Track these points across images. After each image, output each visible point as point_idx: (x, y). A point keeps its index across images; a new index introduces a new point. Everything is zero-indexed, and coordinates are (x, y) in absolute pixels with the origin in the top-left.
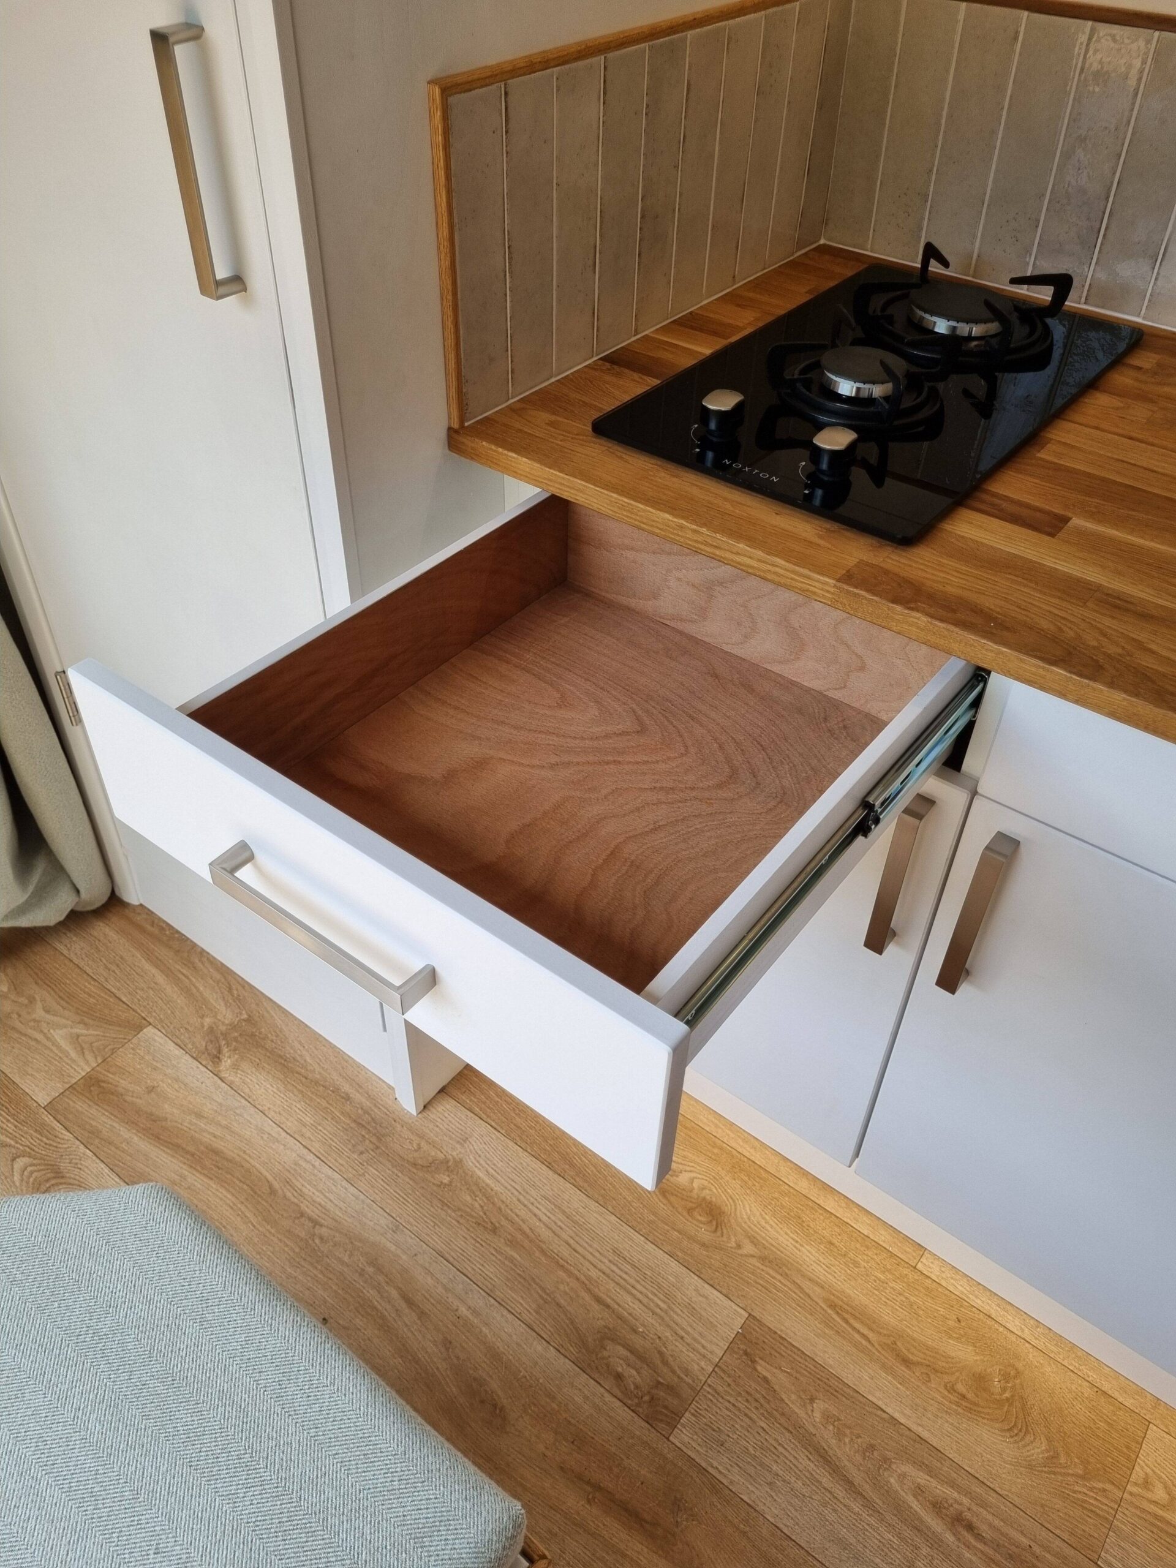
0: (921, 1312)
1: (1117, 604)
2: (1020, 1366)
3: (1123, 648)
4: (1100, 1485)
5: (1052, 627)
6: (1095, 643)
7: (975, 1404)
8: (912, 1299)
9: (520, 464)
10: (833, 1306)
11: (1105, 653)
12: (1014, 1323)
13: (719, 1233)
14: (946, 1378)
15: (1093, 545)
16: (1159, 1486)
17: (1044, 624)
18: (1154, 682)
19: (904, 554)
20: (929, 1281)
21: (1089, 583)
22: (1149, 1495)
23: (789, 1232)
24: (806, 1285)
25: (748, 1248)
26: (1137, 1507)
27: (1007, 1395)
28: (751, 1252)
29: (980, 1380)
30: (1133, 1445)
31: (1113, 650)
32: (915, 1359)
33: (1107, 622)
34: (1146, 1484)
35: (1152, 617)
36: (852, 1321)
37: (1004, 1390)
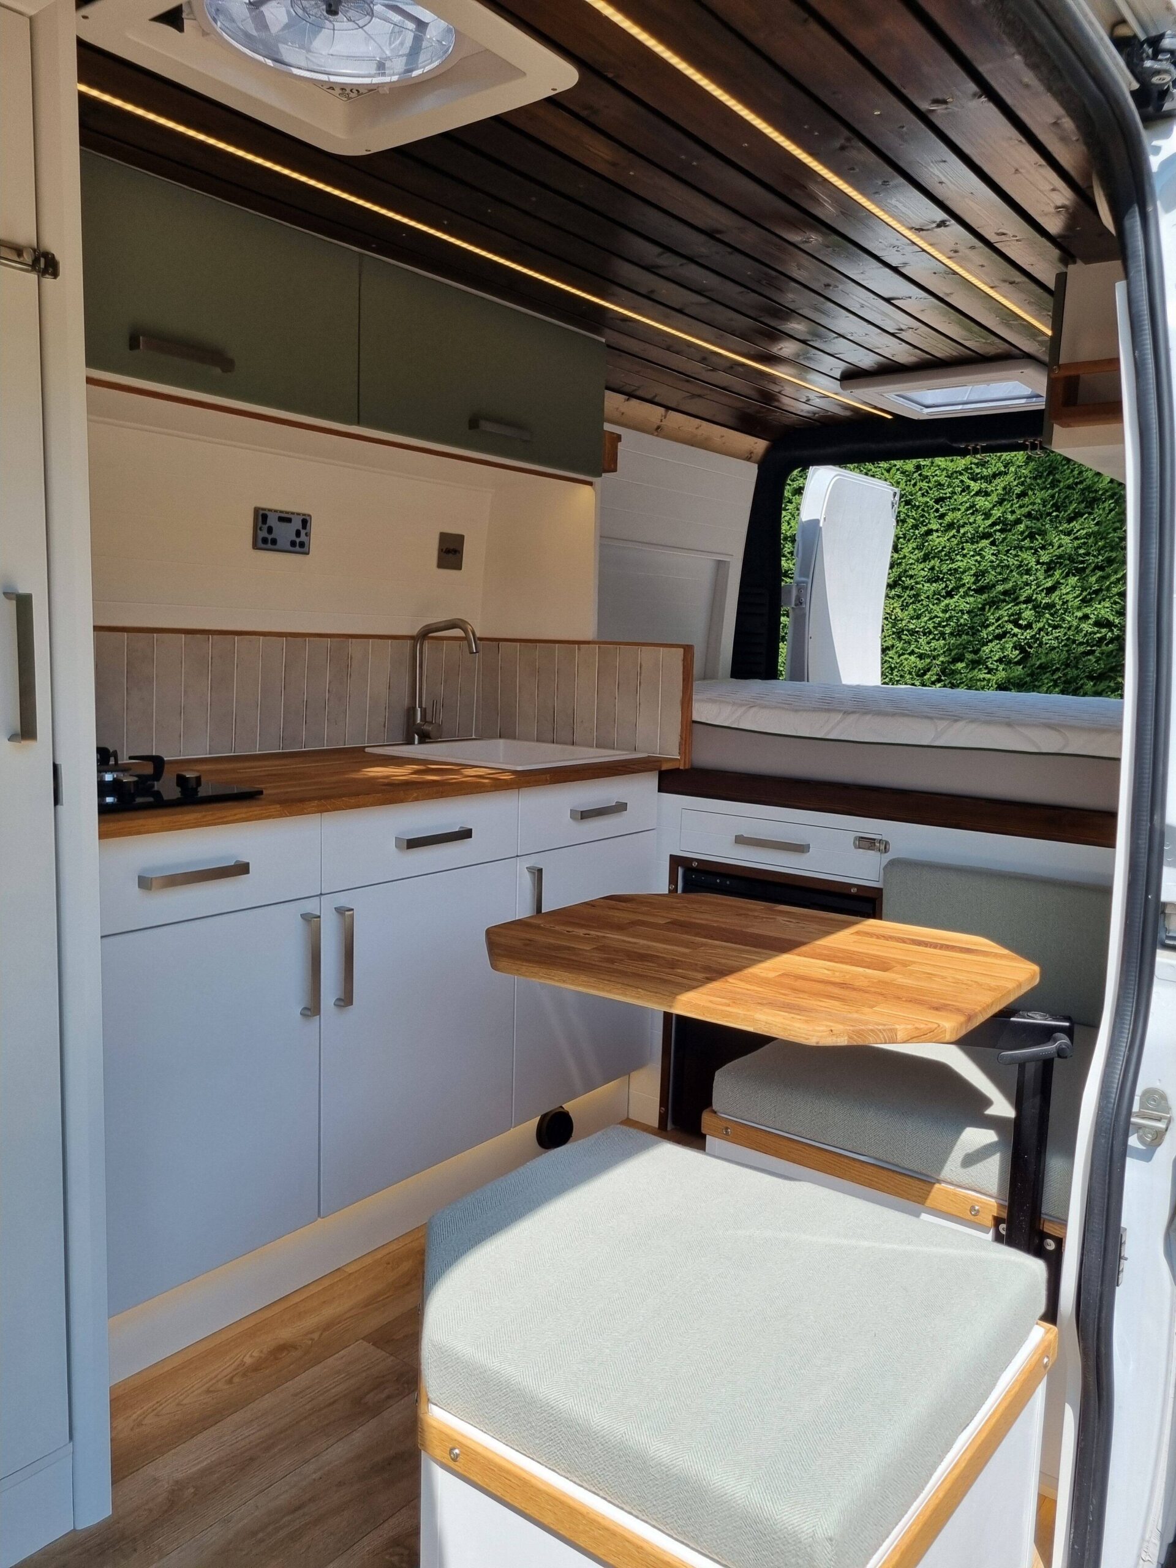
8: (370, 1277)
13: (298, 1347)
23: (309, 1318)
24: (348, 1315)
28: (318, 1335)
36: (377, 1300)
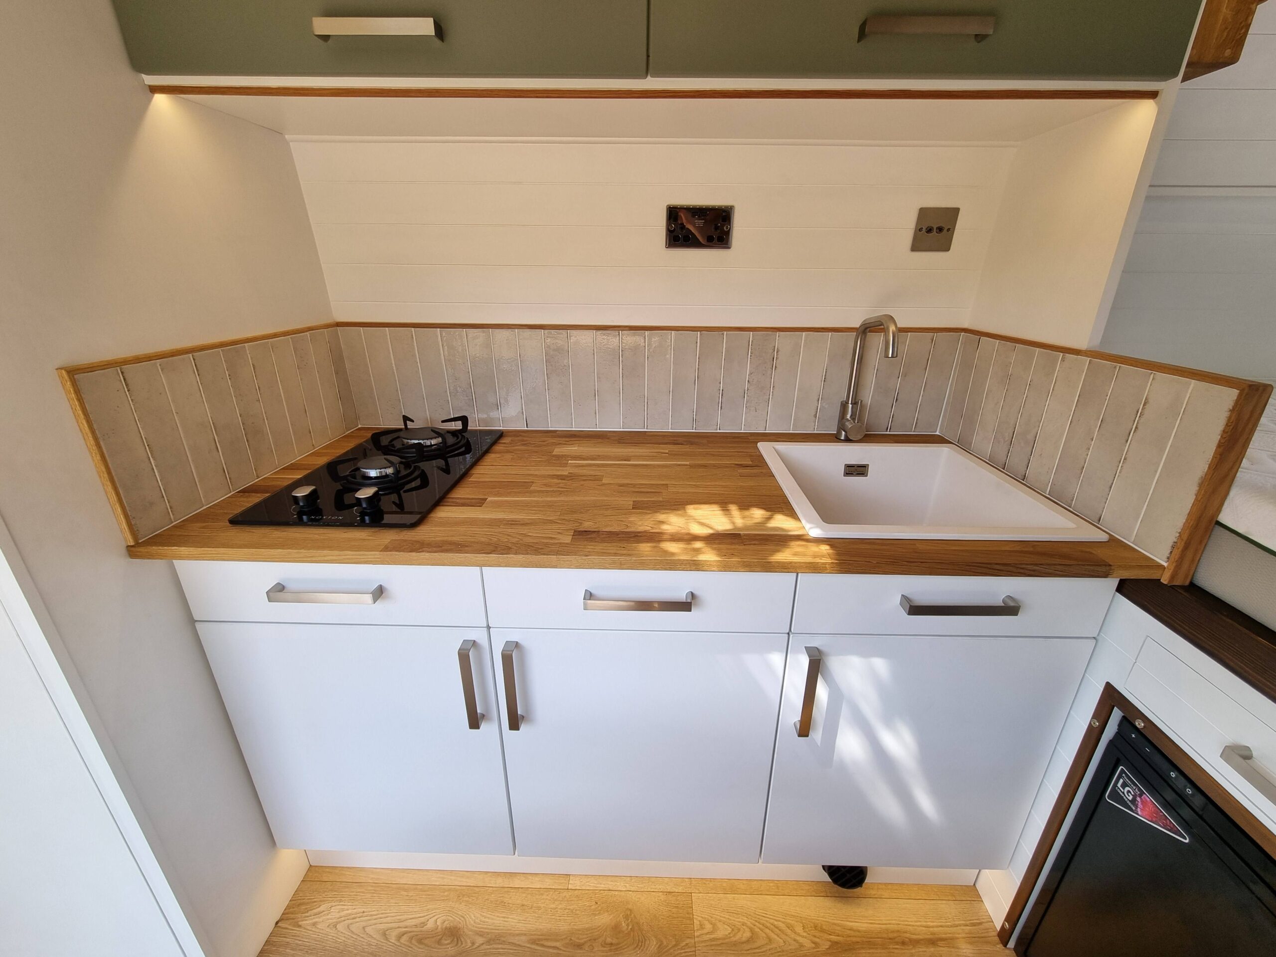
0: (578, 912)
1: (512, 523)
2: (630, 906)
3: (518, 538)
4: (684, 943)
5: (487, 540)
6: (507, 540)
7: (618, 944)
8: (571, 907)
9: (181, 551)
10: (534, 942)
11: (511, 543)
12: (621, 885)
13: (460, 943)
14: (600, 940)
15: (498, 505)
16: (706, 922)
17: (483, 540)
18: (532, 547)
19: (413, 531)
20: (576, 892)
21: (499, 519)
22: (705, 931)
23: (499, 915)
24: (516, 940)
25: (480, 940)
26: (702, 942)
27: (630, 927)
28: (481, 942)
29: (616, 928)
30: (690, 910)
31: (514, 540)
32: (582, 941)
33: (510, 530)
34: (702, 926)
35: (527, 524)
36: (546, 943)
37: (628, 925)
